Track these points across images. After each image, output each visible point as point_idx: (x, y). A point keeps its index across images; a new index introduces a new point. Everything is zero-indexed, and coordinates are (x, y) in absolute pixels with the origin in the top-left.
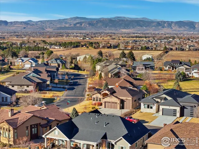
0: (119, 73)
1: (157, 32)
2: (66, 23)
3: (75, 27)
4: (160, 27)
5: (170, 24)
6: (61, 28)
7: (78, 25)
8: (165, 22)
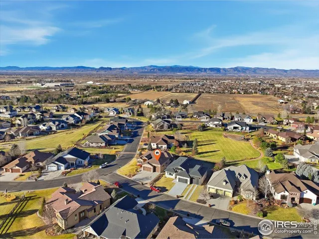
0: (163, 125)
1: (198, 75)
2: (146, 69)
3: (150, 72)
4: (200, 72)
5: (205, 70)
6: (142, 72)
7: (152, 70)
8: (202, 69)
